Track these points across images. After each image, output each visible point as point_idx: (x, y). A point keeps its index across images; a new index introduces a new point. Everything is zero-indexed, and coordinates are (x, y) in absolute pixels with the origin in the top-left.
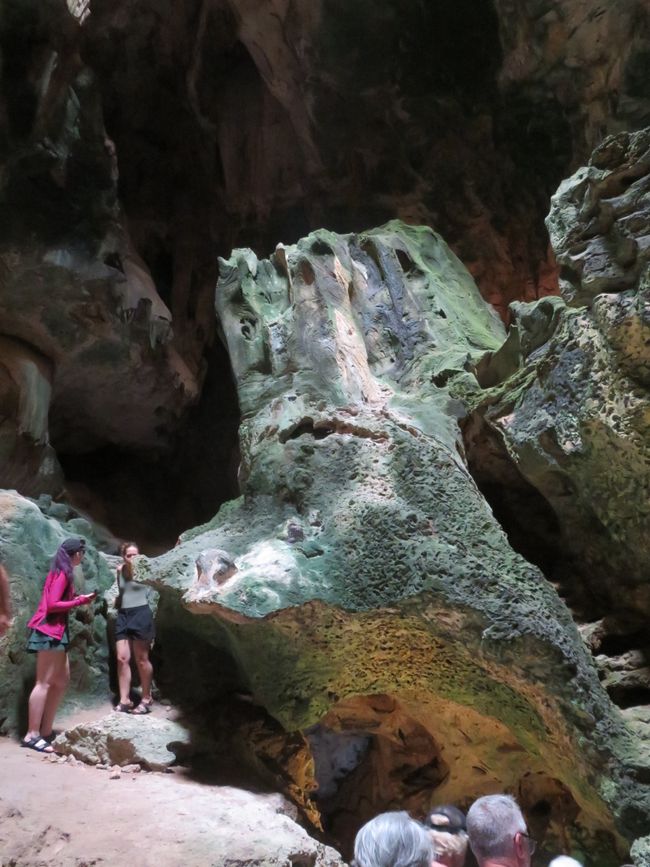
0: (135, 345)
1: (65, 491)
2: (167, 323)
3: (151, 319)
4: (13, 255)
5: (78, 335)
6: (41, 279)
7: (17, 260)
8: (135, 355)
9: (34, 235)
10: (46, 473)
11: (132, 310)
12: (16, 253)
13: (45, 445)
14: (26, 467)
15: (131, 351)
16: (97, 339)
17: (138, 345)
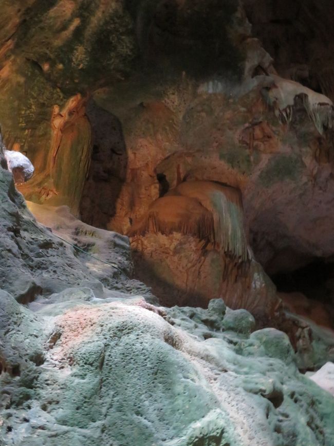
0: (304, 150)
1: (280, 300)
2: (329, 107)
3: (311, 108)
4: (172, 97)
5: (252, 159)
6: (203, 114)
7: (176, 99)
8: (308, 160)
9: (184, 73)
10: (258, 286)
11: (289, 107)
12: (173, 94)
13: (249, 261)
14: (239, 284)
15: (303, 159)
16: (270, 156)
17: (308, 149)
